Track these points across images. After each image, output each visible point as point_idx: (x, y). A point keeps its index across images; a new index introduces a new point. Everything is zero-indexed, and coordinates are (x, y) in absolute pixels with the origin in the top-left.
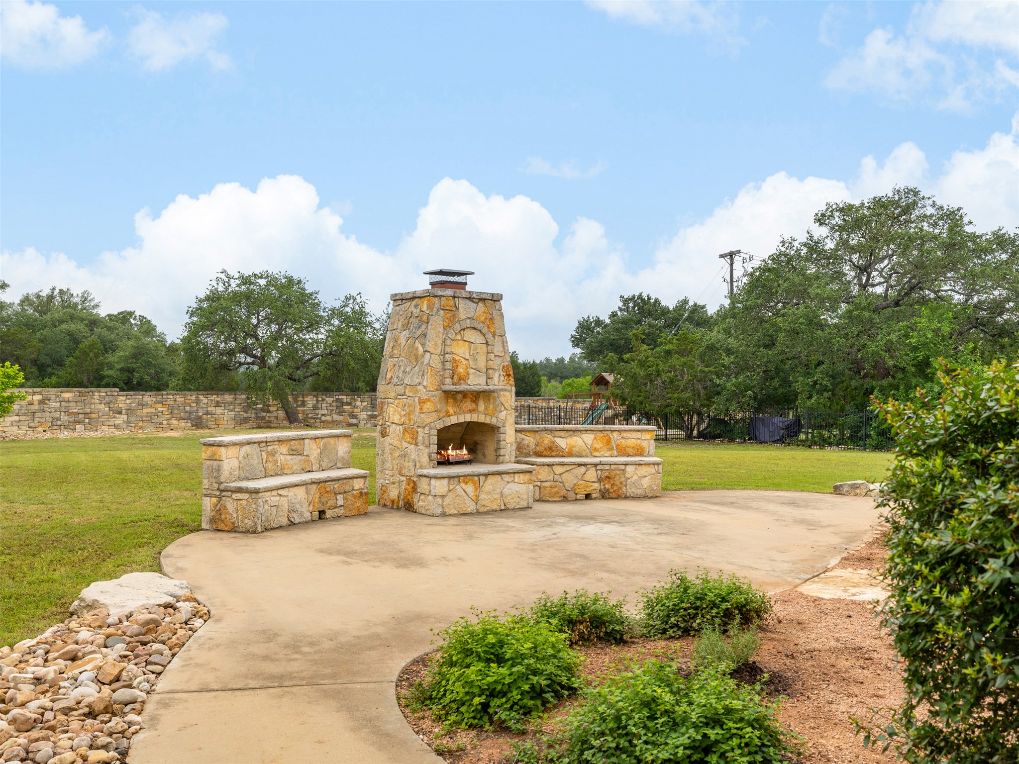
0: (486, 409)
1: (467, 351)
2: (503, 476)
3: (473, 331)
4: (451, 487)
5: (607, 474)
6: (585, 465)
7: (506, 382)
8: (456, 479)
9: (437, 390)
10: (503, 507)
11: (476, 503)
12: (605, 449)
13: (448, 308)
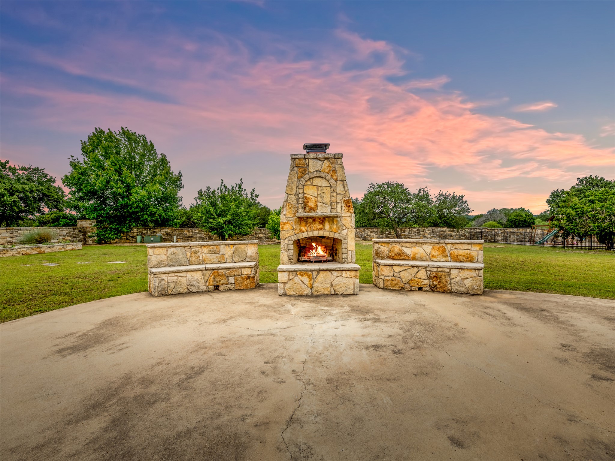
0: (330, 228)
1: (316, 192)
2: (333, 272)
3: (320, 179)
4: (291, 278)
5: (434, 274)
6: (417, 267)
7: (346, 210)
8: (294, 273)
9: (294, 216)
10: (333, 293)
11: (311, 289)
12: (441, 256)
13: (300, 166)
